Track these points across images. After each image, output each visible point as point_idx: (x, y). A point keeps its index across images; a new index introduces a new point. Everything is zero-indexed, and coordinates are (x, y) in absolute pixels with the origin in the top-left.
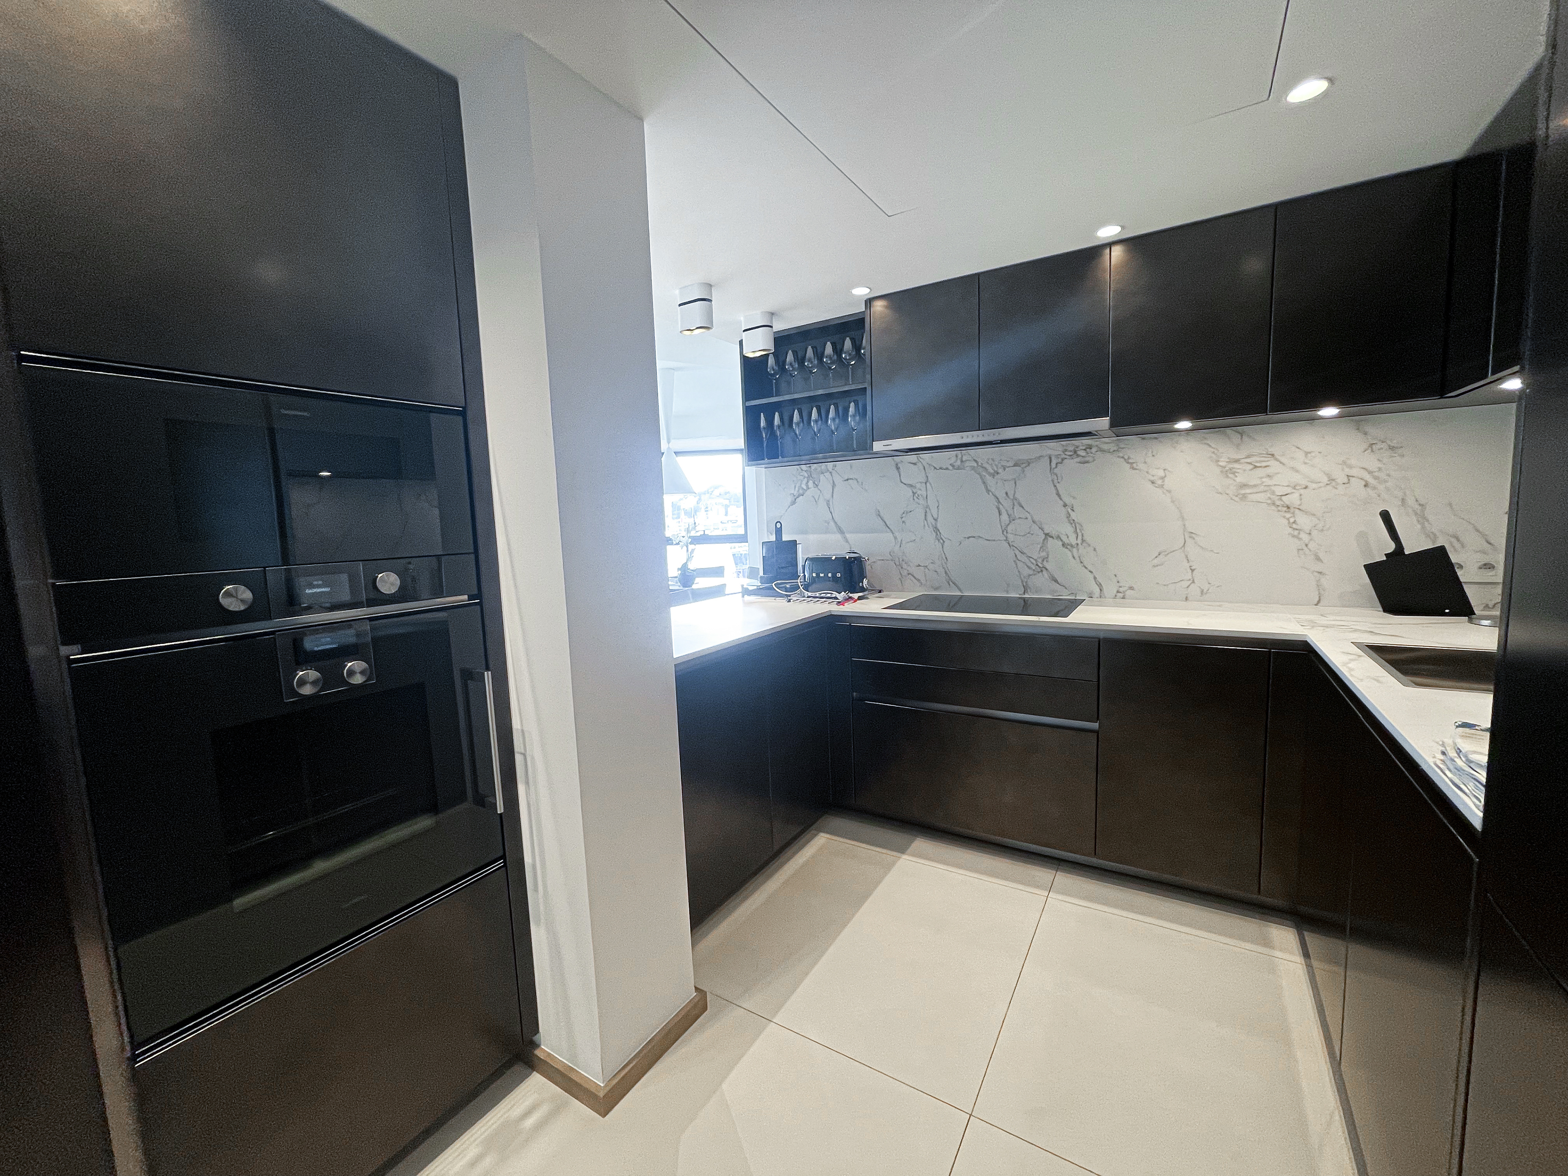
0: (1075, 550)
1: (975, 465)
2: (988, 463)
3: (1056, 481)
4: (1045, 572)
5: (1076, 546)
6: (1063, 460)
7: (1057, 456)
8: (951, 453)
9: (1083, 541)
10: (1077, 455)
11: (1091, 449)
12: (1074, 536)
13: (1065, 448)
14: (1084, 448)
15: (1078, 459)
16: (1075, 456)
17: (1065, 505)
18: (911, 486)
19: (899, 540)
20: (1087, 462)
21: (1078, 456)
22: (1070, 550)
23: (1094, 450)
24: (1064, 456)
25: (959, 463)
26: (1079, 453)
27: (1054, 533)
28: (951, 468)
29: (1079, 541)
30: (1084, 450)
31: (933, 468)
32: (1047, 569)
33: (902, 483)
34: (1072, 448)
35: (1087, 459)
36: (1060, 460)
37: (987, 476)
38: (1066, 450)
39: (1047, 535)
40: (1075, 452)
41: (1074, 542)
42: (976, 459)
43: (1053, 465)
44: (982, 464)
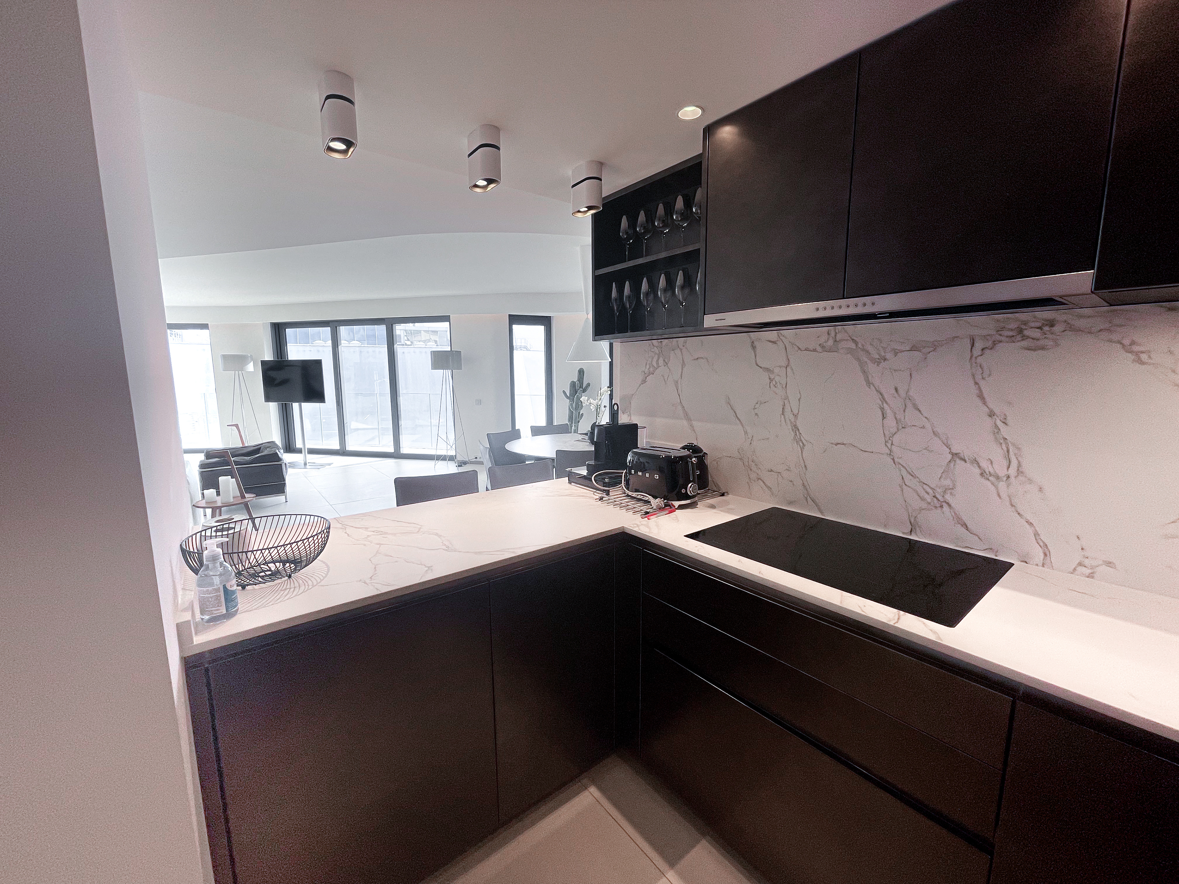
0: (1002, 485)
1: (853, 346)
2: (872, 345)
3: (978, 377)
4: (946, 508)
5: (1005, 479)
6: (994, 343)
7: (985, 337)
8: (822, 330)
9: (1020, 472)
10: (1024, 336)
11: (1052, 326)
12: (1005, 463)
13: (1002, 325)
14: (1038, 324)
15: (1025, 343)
16: (1019, 338)
17: (991, 414)
18: (767, 370)
19: (750, 436)
20: (1043, 348)
21: (1025, 338)
22: (993, 484)
23: (1057, 329)
24: (998, 337)
25: (830, 343)
26: (1026, 333)
27: (967, 454)
28: (819, 349)
29: (1012, 471)
30: (1040, 328)
31: (796, 349)
32: (949, 505)
33: (757, 365)
34: (1013, 326)
35: (1041, 343)
36: (989, 344)
37: (868, 362)
38: (1003, 328)
39: (955, 455)
40: (1020, 331)
41: (1002, 472)
42: (855, 338)
43: (977, 352)
44: (863, 346)
